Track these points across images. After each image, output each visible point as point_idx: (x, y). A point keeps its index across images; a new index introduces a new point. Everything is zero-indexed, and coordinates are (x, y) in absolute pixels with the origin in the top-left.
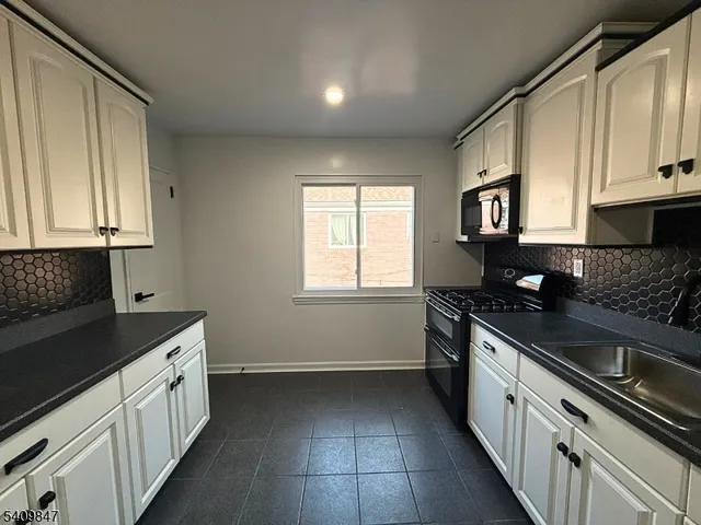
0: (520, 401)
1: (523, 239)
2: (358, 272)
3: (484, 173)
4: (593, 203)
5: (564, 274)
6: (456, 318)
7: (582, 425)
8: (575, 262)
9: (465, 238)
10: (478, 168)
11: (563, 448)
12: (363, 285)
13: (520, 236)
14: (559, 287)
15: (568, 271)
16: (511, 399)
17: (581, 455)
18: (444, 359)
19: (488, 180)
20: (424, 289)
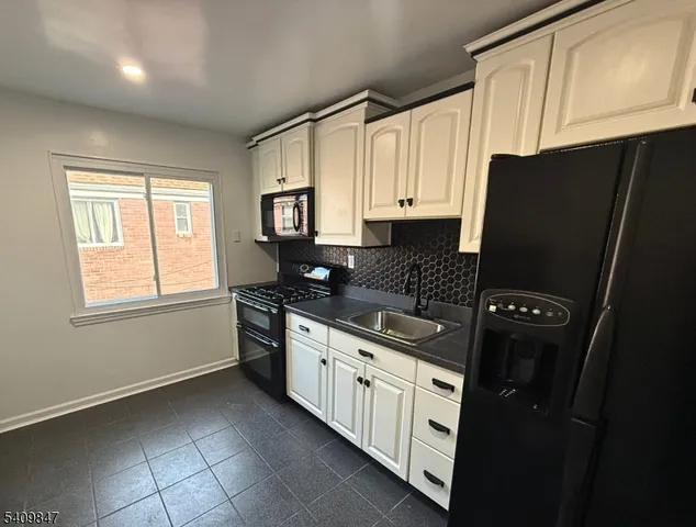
0: (330, 361)
1: (318, 241)
2: (157, 278)
3: (282, 180)
4: (365, 217)
5: (342, 266)
6: (274, 311)
7: (371, 361)
8: (350, 257)
9: (265, 239)
10: (277, 176)
11: (360, 380)
12: (162, 293)
13: (316, 238)
14: (339, 276)
15: (345, 264)
16: (324, 362)
17: (370, 379)
18: (263, 349)
19: (287, 187)
20: (230, 289)
